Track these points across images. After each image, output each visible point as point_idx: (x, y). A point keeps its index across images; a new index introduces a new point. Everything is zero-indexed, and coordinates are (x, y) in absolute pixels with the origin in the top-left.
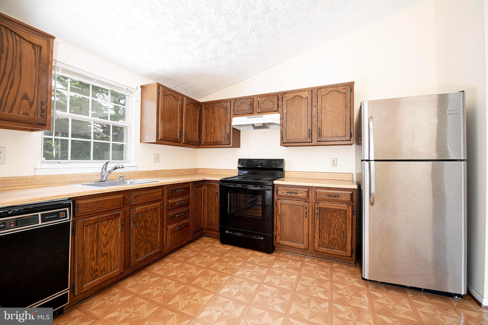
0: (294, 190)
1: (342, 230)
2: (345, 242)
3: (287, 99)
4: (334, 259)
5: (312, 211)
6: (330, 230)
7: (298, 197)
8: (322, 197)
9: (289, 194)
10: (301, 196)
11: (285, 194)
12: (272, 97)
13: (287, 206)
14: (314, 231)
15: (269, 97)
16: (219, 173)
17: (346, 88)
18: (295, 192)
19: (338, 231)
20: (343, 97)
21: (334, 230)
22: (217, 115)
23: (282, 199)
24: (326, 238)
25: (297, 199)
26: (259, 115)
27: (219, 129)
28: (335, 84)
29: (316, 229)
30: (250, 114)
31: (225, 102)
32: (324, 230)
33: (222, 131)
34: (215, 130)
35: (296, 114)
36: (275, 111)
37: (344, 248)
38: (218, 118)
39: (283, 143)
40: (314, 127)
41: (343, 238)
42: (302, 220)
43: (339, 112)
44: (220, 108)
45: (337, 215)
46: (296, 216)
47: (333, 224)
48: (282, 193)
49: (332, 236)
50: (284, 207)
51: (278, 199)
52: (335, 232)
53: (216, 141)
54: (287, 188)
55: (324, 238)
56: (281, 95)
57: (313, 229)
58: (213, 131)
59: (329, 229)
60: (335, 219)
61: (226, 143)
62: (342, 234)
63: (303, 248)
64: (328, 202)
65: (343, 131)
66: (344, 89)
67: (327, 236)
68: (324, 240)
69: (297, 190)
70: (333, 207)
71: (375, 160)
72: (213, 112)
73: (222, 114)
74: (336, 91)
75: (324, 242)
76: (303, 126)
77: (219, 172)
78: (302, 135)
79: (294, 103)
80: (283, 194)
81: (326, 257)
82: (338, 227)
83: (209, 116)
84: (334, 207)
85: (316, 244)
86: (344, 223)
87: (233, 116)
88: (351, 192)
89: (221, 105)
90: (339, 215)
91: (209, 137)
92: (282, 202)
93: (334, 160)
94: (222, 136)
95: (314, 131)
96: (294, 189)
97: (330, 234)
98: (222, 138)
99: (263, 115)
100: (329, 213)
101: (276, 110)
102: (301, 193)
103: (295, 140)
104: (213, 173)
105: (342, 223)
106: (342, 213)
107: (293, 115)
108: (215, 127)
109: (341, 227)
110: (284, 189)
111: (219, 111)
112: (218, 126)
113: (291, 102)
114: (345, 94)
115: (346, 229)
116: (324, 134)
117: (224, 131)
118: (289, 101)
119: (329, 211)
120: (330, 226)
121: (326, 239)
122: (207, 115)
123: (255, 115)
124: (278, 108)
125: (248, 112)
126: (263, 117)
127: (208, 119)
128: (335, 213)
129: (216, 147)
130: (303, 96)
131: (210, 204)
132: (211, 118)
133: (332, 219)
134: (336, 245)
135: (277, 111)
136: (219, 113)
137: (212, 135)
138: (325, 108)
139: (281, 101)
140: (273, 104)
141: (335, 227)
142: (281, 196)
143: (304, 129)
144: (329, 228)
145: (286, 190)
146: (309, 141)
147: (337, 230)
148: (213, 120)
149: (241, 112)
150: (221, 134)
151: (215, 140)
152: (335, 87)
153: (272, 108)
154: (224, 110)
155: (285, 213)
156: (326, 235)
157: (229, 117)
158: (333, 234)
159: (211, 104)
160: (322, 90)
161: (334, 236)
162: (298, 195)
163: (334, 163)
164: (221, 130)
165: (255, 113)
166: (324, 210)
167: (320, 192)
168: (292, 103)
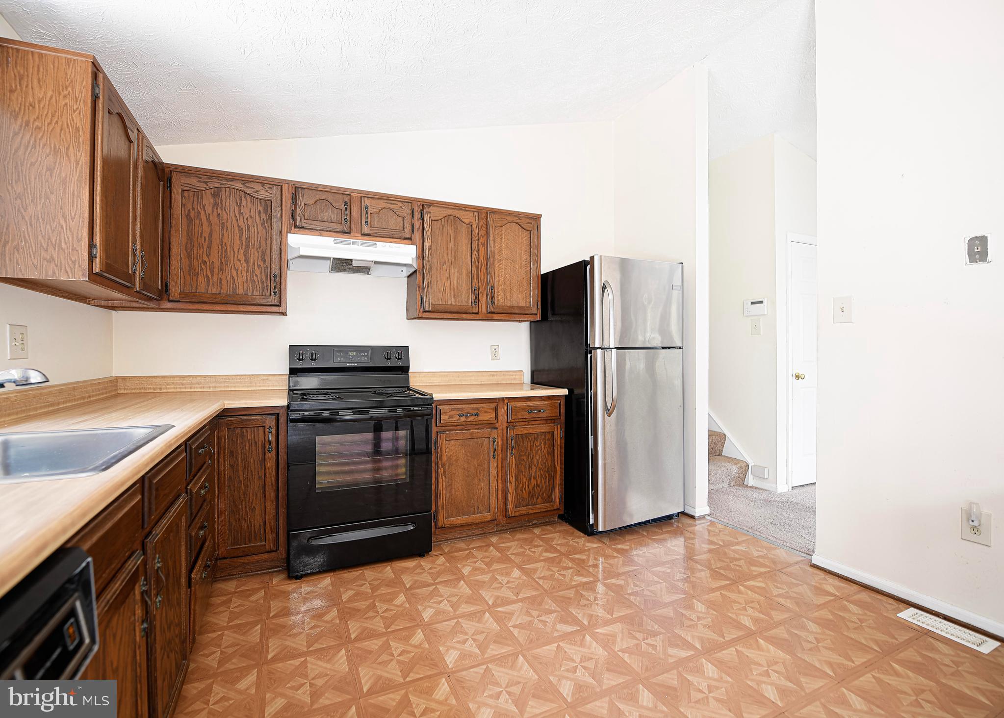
0: (473, 409)
1: (547, 468)
2: (551, 486)
3: (432, 218)
4: (530, 523)
5: (503, 444)
6: (531, 472)
7: (479, 422)
8: (521, 415)
9: (463, 419)
10: (485, 418)
11: (456, 418)
12: (400, 204)
13: (458, 443)
14: (506, 481)
15: (391, 204)
16: (215, 387)
17: (531, 223)
18: (474, 412)
19: (541, 472)
20: (526, 237)
21: (536, 471)
22: (234, 218)
23: (448, 430)
24: (525, 489)
25: (477, 427)
26: (367, 241)
27: (242, 258)
28: (514, 211)
29: (511, 476)
30: (343, 232)
31: (263, 184)
32: (521, 475)
33: (251, 264)
34: (227, 261)
35: (449, 253)
36: (405, 239)
37: (549, 499)
38: (239, 226)
39: (423, 312)
40: (482, 284)
41: (549, 481)
42: (486, 466)
43: (521, 264)
44: (243, 198)
45: (541, 443)
46: (476, 460)
47: (535, 461)
48: (450, 417)
49: (533, 482)
50: (453, 447)
51: (440, 432)
52: (538, 473)
53: (230, 292)
54: (459, 406)
55: (522, 490)
56: (419, 206)
57: (504, 478)
58: (217, 263)
59: (529, 471)
60: (538, 450)
61: (269, 300)
62: (547, 475)
63: (489, 519)
64: (527, 423)
65: (526, 297)
66: (529, 223)
67: (527, 484)
68: (522, 492)
69: (478, 409)
70: (535, 430)
71: (618, 348)
72: (215, 205)
73: (251, 217)
74: (517, 223)
75: (522, 497)
76: (464, 280)
77: (213, 385)
78: (461, 297)
79: (445, 229)
80: (451, 420)
81: (519, 524)
82: (541, 465)
83: (199, 213)
84: (537, 430)
85: (510, 504)
86: (550, 456)
87: (291, 229)
88: (559, 402)
89: (248, 191)
90: (543, 442)
91: (201, 279)
92: (450, 437)
93: (495, 347)
94: (253, 280)
95: (481, 293)
96: (472, 406)
97: (530, 479)
98: (253, 286)
99: (377, 243)
100: (529, 442)
101: (408, 236)
102: (486, 412)
103: (449, 306)
104: (189, 390)
105: (547, 455)
106: (547, 438)
107: (445, 255)
108: (226, 251)
109: (545, 463)
110: (452, 410)
111: (239, 206)
112: (236, 250)
113: (441, 227)
114: (529, 232)
115: (552, 463)
116: (498, 300)
117: (259, 266)
118: (435, 222)
119: (529, 439)
120: (530, 465)
121: (525, 491)
122: (193, 209)
123: (355, 237)
124: (413, 232)
125: (338, 227)
126: (376, 246)
127: (197, 222)
128: (537, 441)
129: (229, 309)
130: (463, 220)
131: (242, 479)
132: (208, 219)
133: (534, 451)
134: (540, 495)
135: (408, 239)
136: (240, 213)
137: (212, 275)
138: (501, 251)
139: (418, 220)
140: (402, 222)
141: (538, 465)
142: (446, 425)
143: (464, 285)
144: (529, 469)
145: (458, 410)
146: (474, 311)
147: (540, 469)
148: (216, 229)
149: (316, 223)
150: (249, 274)
151: (226, 289)
152: (516, 216)
153: (399, 231)
154: (260, 208)
155: (454, 458)
156: (524, 482)
157: (276, 228)
158: (535, 478)
159: (210, 177)
160: (497, 216)
161: (537, 480)
162: (480, 418)
163: (495, 354)
164: (247, 262)
165: (356, 235)
166: (522, 438)
167: (516, 407)
168: (443, 227)
